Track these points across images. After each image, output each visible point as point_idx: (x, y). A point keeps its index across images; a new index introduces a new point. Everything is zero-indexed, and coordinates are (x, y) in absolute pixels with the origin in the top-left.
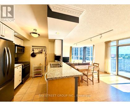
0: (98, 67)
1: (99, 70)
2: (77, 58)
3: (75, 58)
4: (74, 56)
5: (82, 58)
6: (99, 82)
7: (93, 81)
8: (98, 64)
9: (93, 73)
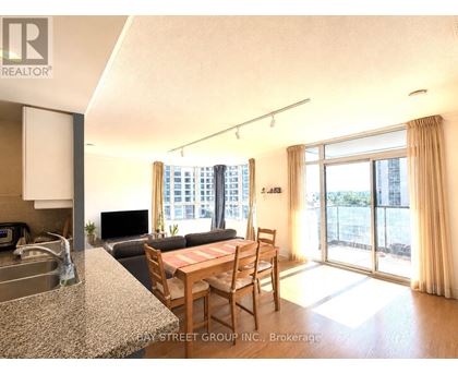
0: (273, 242)
1: (276, 258)
2: (188, 212)
3: (177, 213)
4: (172, 203)
5: (208, 213)
6: (277, 310)
7: (254, 314)
8: (273, 233)
9: (254, 275)
